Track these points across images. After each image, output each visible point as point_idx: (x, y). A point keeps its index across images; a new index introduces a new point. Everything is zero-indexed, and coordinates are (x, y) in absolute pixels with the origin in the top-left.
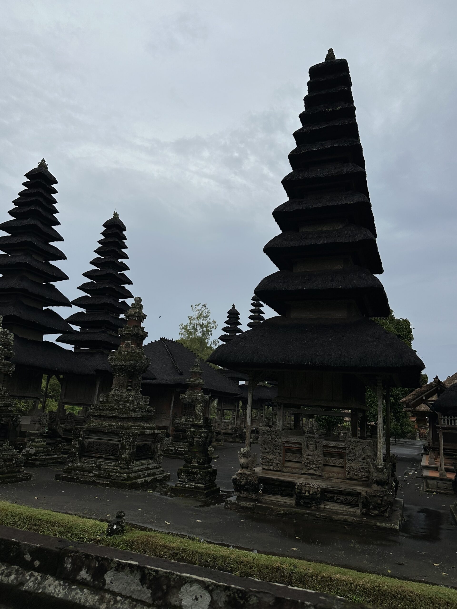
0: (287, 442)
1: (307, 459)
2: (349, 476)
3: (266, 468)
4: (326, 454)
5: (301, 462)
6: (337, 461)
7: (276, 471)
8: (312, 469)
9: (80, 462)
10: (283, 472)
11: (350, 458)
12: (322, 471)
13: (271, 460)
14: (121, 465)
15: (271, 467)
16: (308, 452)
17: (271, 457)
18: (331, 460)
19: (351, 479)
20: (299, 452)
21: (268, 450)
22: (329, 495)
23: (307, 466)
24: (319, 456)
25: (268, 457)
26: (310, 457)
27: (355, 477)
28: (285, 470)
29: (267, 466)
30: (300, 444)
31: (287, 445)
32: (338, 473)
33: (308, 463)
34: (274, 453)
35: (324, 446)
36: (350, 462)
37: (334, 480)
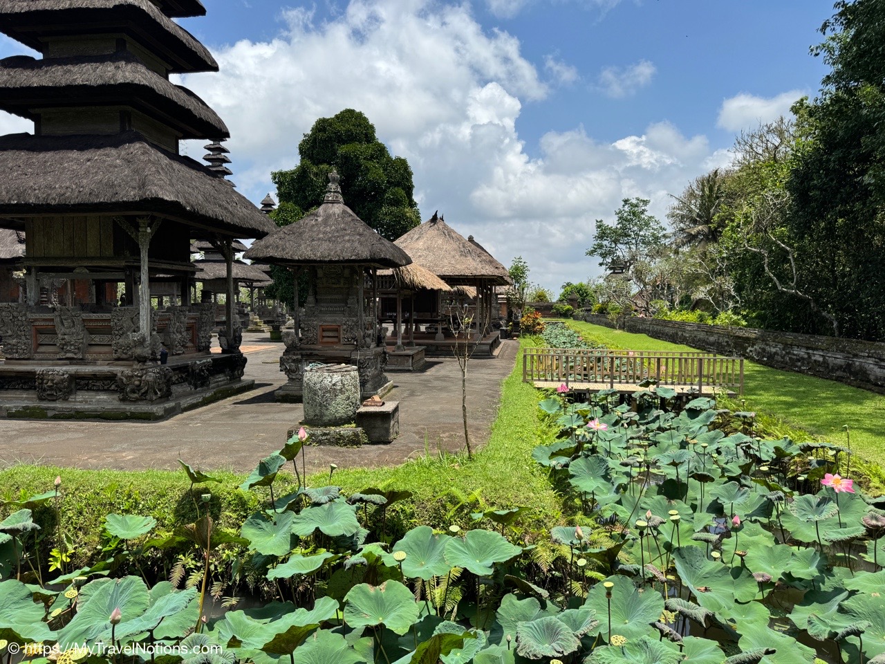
0: (36, 320)
1: (63, 339)
2: (115, 356)
3: (9, 357)
4: (88, 331)
5: (55, 345)
6: (105, 339)
7: (24, 359)
8: (69, 351)
10: (33, 359)
11: (116, 332)
12: (85, 353)
13: (14, 345)
15: (16, 356)
16: (63, 330)
17: (14, 342)
18: (97, 339)
19: (118, 359)
20: (53, 331)
21: (10, 333)
22: (83, 382)
23: (63, 349)
24: (78, 334)
25: (10, 342)
26: (66, 337)
27: (124, 356)
28: (37, 356)
29: (10, 354)
30: (53, 320)
31: (37, 323)
32: (105, 353)
33: (64, 345)
34: (18, 337)
35: (83, 320)
36: (118, 337)
37: (99, 362)
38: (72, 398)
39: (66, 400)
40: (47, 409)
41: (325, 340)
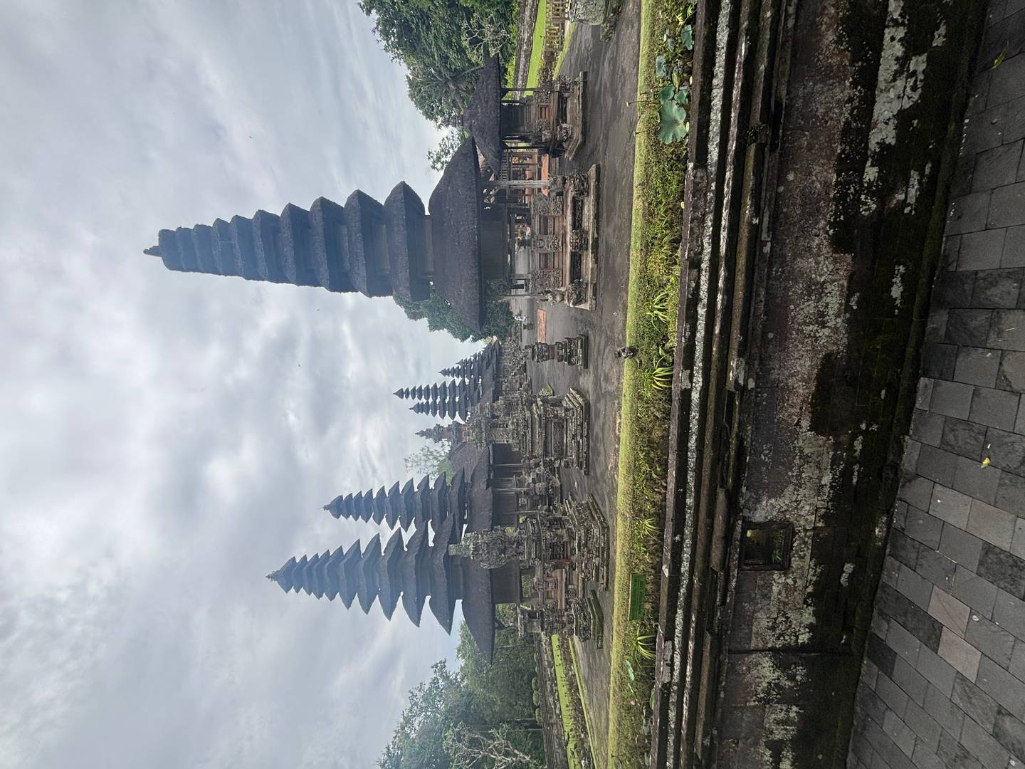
0: (540, 267)
1: (551, 248)
2: (561, 212)
4: (546, 233)
5: (554, 253)
6: (550, 223)
8: (558, 243)
9: (571, 456)
10: (563, 266)
11: (547, 211)
12: (559, 235)
14: (571, 415)
15: (560, 278)
16: (546, 246)
17: (552, 279)
18: (550, 229)
19: (563, 210)
20: (546, 255)
21: (547, 282)
22: (577, 224)
23: (556, 248)
24: (548, 238)
26: (549, 245)
27: (561, 207)
28: (560, 267)
30: (540, 254)
32: (559, 221)
33: (554, 247)
34: (549, 277)
35: (540, 233)
37: (564, 224)
38: (586, 229)
39: (587, 232)
40: (593, 238)
41: (547, 117)
